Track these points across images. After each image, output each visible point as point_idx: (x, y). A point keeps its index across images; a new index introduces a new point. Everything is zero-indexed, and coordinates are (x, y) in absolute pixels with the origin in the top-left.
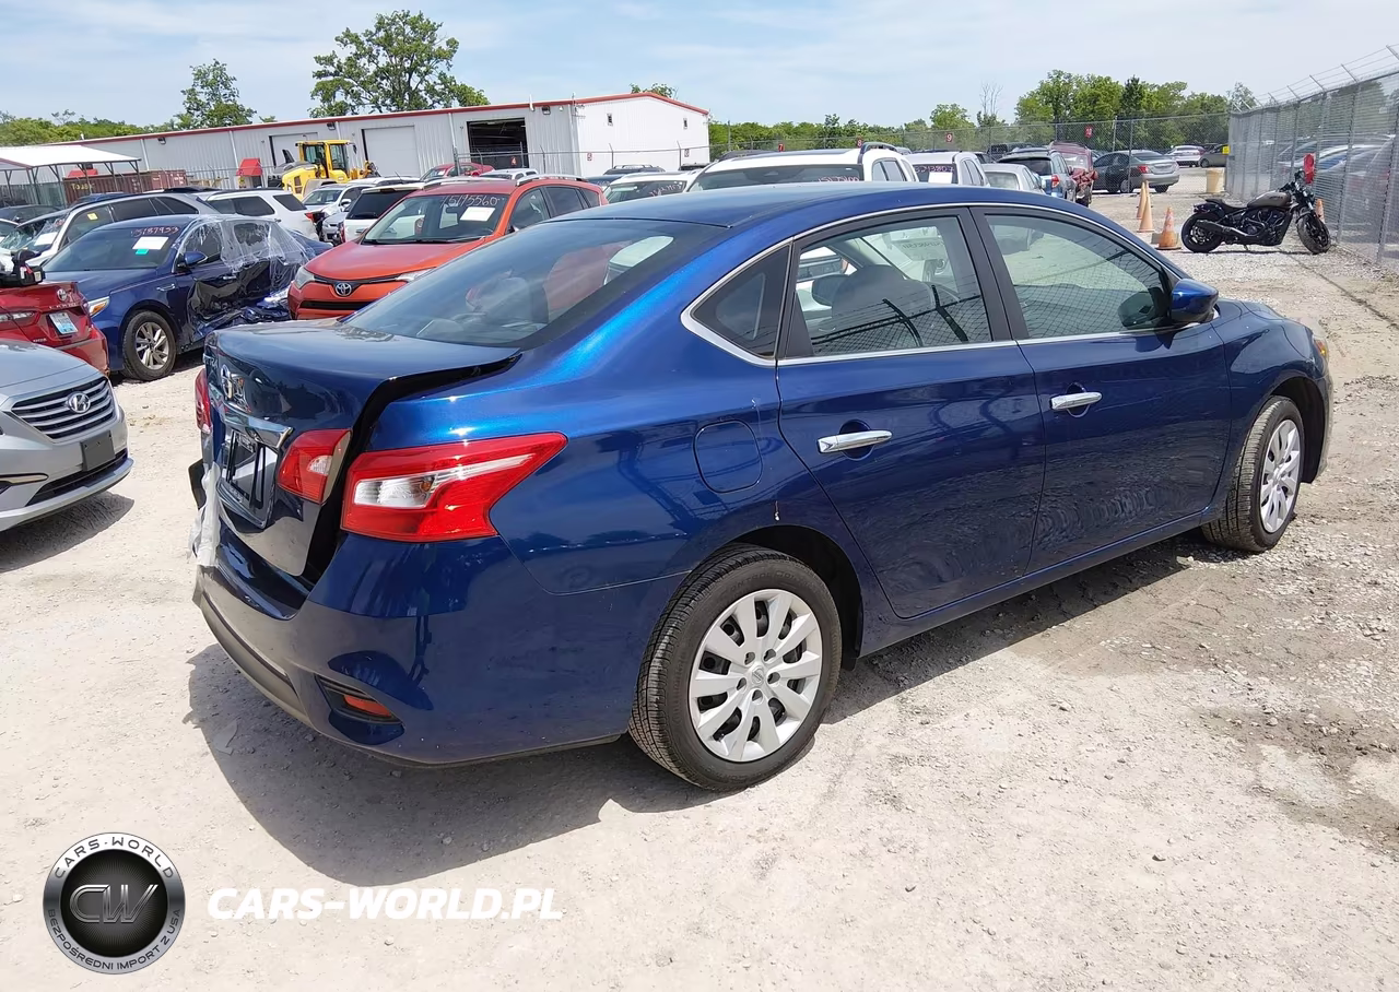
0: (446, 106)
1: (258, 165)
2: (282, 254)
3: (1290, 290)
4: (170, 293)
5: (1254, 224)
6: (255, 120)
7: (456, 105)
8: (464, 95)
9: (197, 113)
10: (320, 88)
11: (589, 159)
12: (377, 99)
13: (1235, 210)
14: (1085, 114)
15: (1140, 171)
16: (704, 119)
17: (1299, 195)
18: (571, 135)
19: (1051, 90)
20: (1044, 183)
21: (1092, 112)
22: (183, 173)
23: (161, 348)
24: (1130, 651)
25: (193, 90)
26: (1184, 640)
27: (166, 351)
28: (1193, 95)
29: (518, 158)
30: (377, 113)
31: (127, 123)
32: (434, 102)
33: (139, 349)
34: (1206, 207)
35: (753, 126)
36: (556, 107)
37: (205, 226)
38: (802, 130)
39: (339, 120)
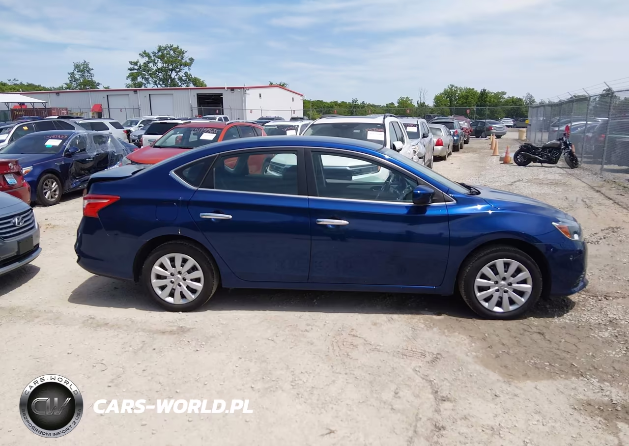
0: (187, 86)
1: (101, 107)
2: (115, 150)
3: (564, 184)
4: (61, 166)
5: (545, 155)
6: (101, 88)
7: (191, 86)
8: (196, 82)
9: (74, 83)
10: (131, 75)
11: (251, 112)
12: (156, 81)
13: (537, 148)
14: (463, 103)
15: (490, 129)
16: (301, 98)
17: (565, 143)
18: (243, 101)
19: (448, 93)
20: (452, 133)
21: (466, 103)
22: (66, 109)
23: (55, 191)
24: (539, 366)
25: (73, 73)
26: (563, 361)
27: (57, 193)
28: (509, 97)
29: (219, 110)
30: (156, 87)
31: (42, 86)
32: (182, 84)
33: (45, 191)
34: (525, 146)
35: (321, 102)
36: (237, 89)
37: (79, 136)
38: (342, 104)
39: (139, 90)
